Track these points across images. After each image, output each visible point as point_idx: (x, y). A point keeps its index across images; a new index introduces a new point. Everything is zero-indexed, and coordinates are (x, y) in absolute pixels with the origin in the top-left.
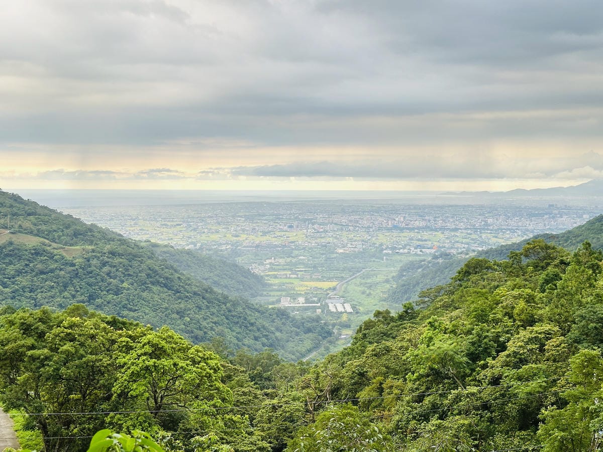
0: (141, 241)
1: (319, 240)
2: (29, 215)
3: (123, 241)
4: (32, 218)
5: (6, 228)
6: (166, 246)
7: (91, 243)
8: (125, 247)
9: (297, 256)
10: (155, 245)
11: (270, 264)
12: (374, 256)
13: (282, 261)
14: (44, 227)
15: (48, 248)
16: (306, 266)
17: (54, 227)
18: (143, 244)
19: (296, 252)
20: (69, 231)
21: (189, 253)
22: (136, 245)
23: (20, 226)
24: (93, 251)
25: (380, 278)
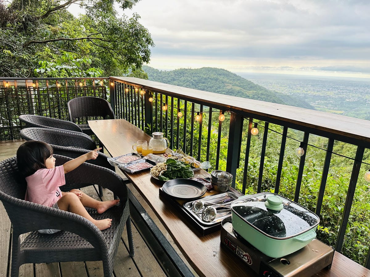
0: (272, 91)
1: (339, 96)
2: (238, 80)
3: (266, 91)
4: (239, 81)
5: (231, 84)
6: (280, 93)
7: (255, 90)
8: (266, 92)
9: (329, 100)
10: (277, 93)
11: (318, 102)
12: (362, 103)
13: (323, 102)
14: (242, 84)
15: (242, 91)
16: (332, 104)
17: (245, 84)
18: (272, 92)
19: (329, 99)
20: (250, 86)
21: (288, 96)
22: (270, 92)
23: (235, 84)
24: (256, 93)
25: (363, 112)
